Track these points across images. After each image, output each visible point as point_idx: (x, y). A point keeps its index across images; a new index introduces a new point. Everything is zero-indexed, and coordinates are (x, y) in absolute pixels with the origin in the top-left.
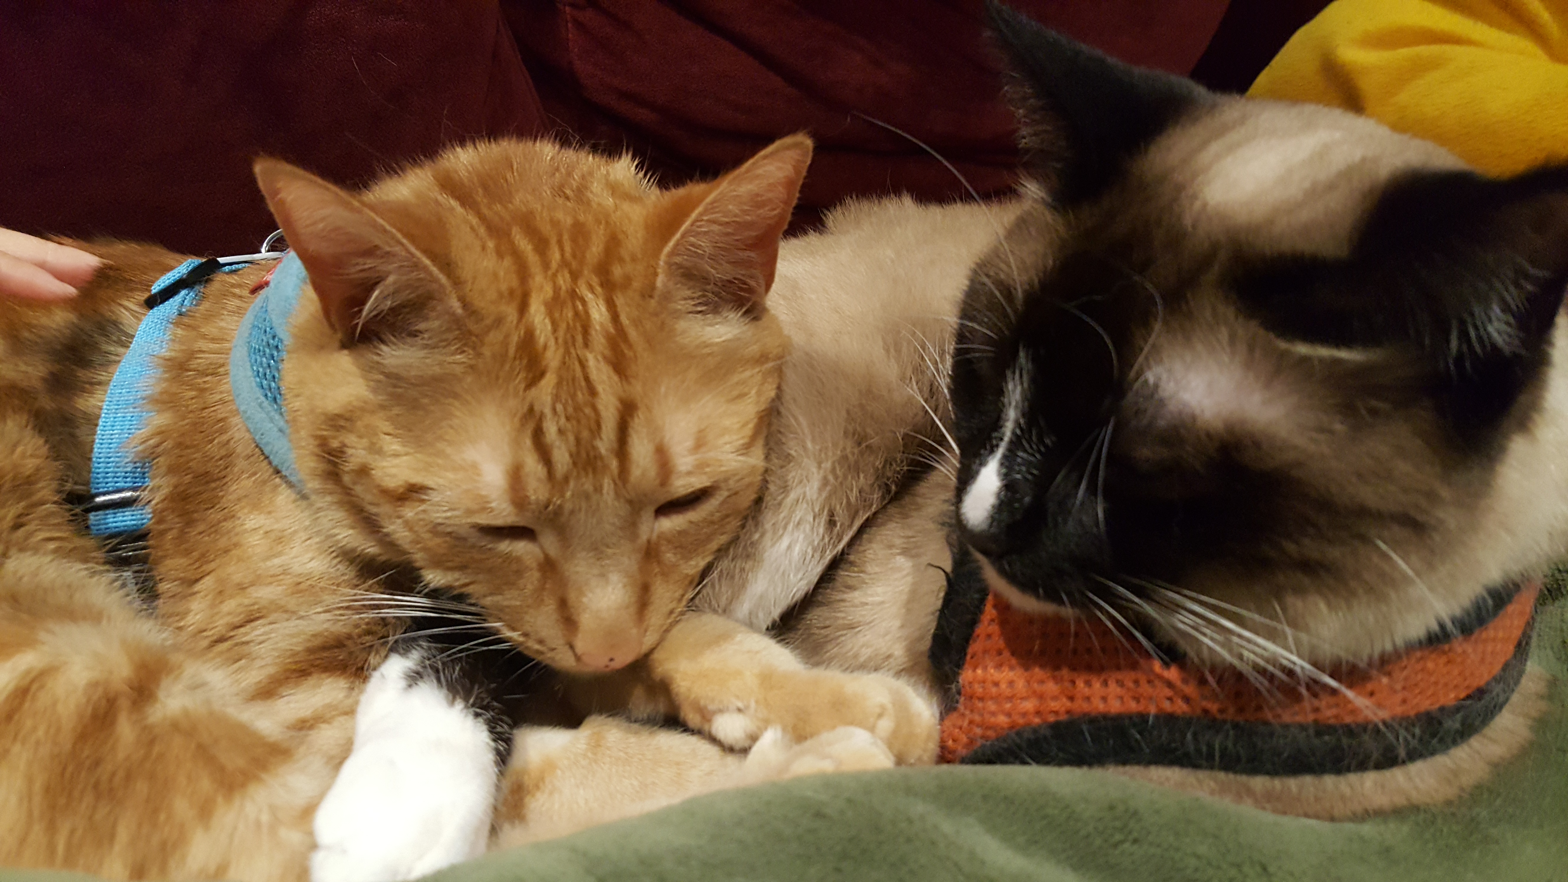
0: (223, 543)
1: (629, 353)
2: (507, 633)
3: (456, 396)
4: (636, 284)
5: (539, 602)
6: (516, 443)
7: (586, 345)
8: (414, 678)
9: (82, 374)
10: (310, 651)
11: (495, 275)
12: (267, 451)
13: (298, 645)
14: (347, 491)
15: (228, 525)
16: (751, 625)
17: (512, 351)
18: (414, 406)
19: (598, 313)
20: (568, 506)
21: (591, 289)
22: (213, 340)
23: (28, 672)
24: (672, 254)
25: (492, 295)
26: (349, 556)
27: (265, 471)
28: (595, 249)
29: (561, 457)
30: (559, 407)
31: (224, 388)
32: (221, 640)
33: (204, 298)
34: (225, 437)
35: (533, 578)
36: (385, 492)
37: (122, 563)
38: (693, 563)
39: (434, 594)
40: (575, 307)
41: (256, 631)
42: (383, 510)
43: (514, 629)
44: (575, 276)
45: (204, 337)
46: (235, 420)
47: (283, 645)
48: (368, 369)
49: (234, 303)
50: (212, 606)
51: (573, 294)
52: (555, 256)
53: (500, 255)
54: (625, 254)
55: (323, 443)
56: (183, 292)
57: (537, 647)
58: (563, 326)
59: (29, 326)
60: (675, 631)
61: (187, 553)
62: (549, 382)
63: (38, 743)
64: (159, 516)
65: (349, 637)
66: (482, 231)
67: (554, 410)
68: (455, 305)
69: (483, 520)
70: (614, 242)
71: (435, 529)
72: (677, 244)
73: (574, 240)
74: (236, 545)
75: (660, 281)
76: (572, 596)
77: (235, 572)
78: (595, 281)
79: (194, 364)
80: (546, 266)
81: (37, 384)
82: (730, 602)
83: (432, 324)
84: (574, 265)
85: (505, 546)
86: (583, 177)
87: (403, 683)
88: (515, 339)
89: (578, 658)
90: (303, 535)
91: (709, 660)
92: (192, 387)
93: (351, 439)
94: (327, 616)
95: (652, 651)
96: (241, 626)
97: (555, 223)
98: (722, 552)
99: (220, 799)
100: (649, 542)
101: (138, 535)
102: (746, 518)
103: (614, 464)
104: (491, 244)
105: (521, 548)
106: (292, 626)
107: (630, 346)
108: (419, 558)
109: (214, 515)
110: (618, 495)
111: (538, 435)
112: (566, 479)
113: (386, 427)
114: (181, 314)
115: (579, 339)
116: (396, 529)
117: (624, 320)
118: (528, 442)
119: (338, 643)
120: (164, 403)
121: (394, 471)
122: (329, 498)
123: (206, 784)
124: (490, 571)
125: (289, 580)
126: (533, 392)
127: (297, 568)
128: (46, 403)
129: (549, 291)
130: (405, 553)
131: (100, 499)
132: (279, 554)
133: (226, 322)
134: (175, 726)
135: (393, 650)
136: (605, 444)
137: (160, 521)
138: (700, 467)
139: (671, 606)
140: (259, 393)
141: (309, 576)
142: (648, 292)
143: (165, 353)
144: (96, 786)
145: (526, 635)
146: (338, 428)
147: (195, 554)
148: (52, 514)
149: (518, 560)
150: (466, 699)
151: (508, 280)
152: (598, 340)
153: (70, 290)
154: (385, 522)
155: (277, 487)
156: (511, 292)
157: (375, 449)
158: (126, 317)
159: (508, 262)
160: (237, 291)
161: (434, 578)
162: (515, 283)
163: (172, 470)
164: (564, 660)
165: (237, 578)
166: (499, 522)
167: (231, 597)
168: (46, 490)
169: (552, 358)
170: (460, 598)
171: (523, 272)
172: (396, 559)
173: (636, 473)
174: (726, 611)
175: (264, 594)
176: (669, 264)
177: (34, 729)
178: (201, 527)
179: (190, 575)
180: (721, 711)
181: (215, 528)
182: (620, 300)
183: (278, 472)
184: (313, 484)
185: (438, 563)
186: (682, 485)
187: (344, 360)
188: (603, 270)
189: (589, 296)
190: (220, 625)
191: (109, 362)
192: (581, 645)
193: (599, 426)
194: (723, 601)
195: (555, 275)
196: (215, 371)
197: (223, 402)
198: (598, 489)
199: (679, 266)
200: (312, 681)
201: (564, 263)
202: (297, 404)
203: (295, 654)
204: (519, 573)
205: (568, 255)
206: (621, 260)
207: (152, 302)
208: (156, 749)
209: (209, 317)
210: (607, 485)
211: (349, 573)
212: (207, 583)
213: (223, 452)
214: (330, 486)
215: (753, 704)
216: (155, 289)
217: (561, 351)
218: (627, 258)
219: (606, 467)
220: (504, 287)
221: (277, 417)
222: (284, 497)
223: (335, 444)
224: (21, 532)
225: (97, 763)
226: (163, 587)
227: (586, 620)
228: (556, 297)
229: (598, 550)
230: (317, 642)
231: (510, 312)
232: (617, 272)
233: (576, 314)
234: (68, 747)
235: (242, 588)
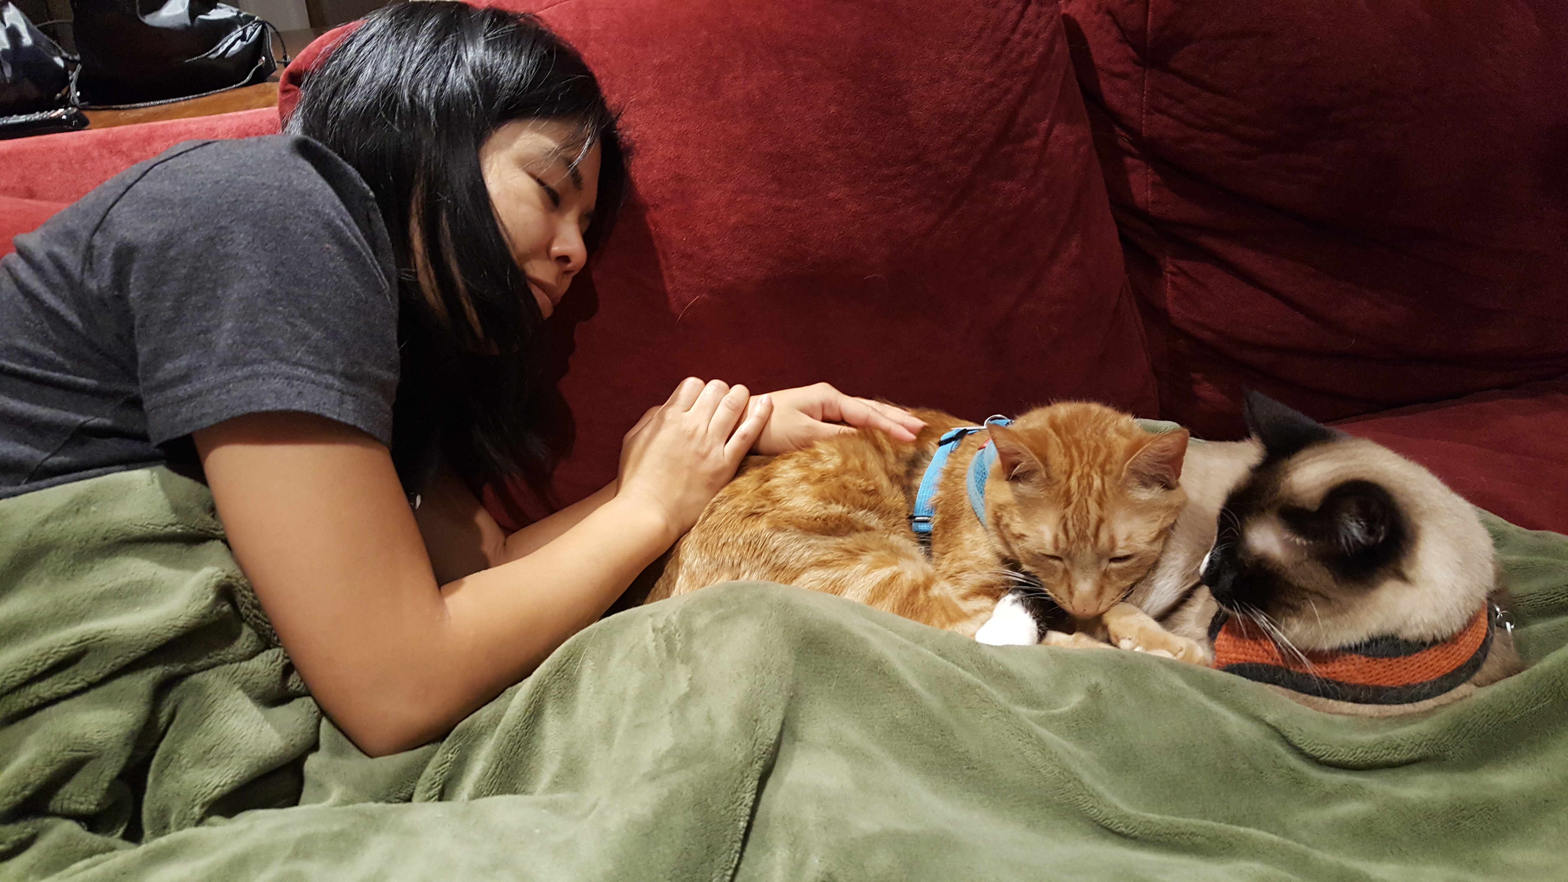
0: (956, 542)
1: (1105, 499)
2: (1049, 593)
3: (1040, 506)
4: (1114, 474)
5: (1061, 584)
6: (1057, 526)
7: (1090, 495)
8: (1015, 602)
9: (916, 471)
10: (981, 586)
11: (1062, 464)
12: (976, 510)
13: (977, 583)
14: (1001, 531)
15: (959, 535)
16: (1147, 613)
17: (1061, 493)
18: (1026, 506)
19: (1097, 483)
20: (1073, 551)
21: (1096, 473)
22: (962, 464)
23: (895, 572)
24: (1130, 464)
25: (1058, 471)
26: (999, 554)
27: (974, 518)
28: (1101, 458)
29: (1072, 534)
30: (1075, 517)
31: (964, 483)
32: (951, 576)
33: (959, 446)
34: (962, 503)
35: (1059, 575)
36: (1013, 535)
37: (923, 543)
38: (1124, 582)
39: (1025, 573)
40: (1088, 479)
41: (964, 575)
42: (1012, 540)
43: (1051, 592)
44: (1091, 467)
45: (959, 462)
46: (966, 497)
47: (972, 582)
48: (1013, 490)
49: (971, 449)
50: (950, 564)
51: (1089, 475)
52: (1085, 459)
53: (1065, 456)
54: (1113, 460)
55: (995, 513)
56: (953, 442)
57: (1060, 601)
58: (1081, 487)
59: (902, 452)
60: (1114, 608)
61: (943, 543)
62: (1072, 507)
63: (897, 594)
64: (936, 528)
65: (995, 584)
66: (1061, 445)
67: (1072, 517)
68: (1044, 475)
69: (1042, 551)
70: (1109, 455)
71: (1028, 552)
72: (1131, 462)
73: (1094, 453)
74: (961, 544)
75: (1123, 474)
76: (1072, 584)
77: (959, 553)
78: (1098, 470)
79: (954, 473)
80: (1081, 462)
81: (902, 474)
82: (1141, 602)
83: (1035, 479)
84: (1092, 464)
85: (1051, 561)
86: (1106, 426)
87: (1011, 603)
88: (1062, 490)
89: (1073, 608)
90: (984, 544)
91: (1124, 620)
92: (953, 482)
93: (1005, 514)
94: (988, 575)
95: (1104, 613)
96: (959, 573)
97: (1088, 446)
98: (1139, 581)
99: (947, 624)
100: (1106, 570)
101: (928, 534)
102: (1149, 570)
103: (1092, 539)
104: (1063, 451)
105: (1057, 563)
106: (976, 576)
107: (1107, 497)
108: (1022, 560)
109: (954, 531)
110: (1093, 550)
111: (1065, 525)
112: (1073, 542)
113: (1017, 512)
114: (951, 452)
115: (1087, 491)
116: (1016, 548)
117: (1107, 487)
118: (1061, 527)
119: (991, 586)
120: (941, 486)
121: (1017, 528)
122: (994, 533)
123: (943, 618)
124: (1045, 569)
125: (977, 560)
126: (1067, 510)
127: (981, 556)
128: (905, 482)
129: (1079, 473)
130: (1017, 557)
131: (917, 518)
132: (975, 550)
133: (967, 457)
134: (936, 598)
135: (1010, 592)
136: (1090, 532)
137: (936, 530)
138: (1126, 547)
139: (1113, 597)
140: (976, 489)
141: (984, 559)
142: (1118, 477)
143: (945, 468)
144: (913, 610)
145: (1056, 595)
146: (1001, 509)
147: (946, 544)
148: (905, 523)
149: (1056, 567)
150: (1031, 612)
151: (1066, 467)
152: (1094, 494)
153: (913, 437)
154: (1012, 545)
155: (977, 525)
156: (1066, 472)
157: (1012, 519)
158: (931, 449)
159: (1067, 460)
160: (973, 444)
161: (1026, 568)
162: (1068, 468)
163: (942, 512)
164: (1068, 607)
165: (959, 556)
166: (1048, 553)
167: (957, 562)
168: (903, 514)
169: (1075, 499)
170: (1034, 577)
171: (1072, 465)
172: (1015, 558)
173: (1100, 544)
174: (1139, 606)
175: (968, 563)
176: (1128, 468)
177: (896, 589)
178: (949, 535)
179: (945, 552)
180: (1124, 638)
181: (954, 536)
182: (1106, 479)
183: (978, 519)
184: (990, 527)
185: (1028, 563)
186: (1120, 552)
187: (1006, 486)
188: (1102, 466)
189: (1095, 476)
190: (952, 571)
191: (924, 467)
192: (1074, 602)
193: (1088, 524)
194: (1139, 601)
195: (1083, 467)
196: (961, 476)
197: (962, 489)
198: (1085, 547)
199: (1132, 469)
200: (981, 597)
201: (1088, 463)
202: (988, 497)
203: (975, 586)
204: (1055, 572)
205: (1090, 458)
206: (1111, 463)
207: (941, 444)
208: (930, 604)
209: (962, 454)
210: (1089, 548)
211: (998, 561)
212: (948, 556)
213: (960, 508)
214: (995, 528)
215: (1134, 638)
216: (943, 438)
217: (1079, 496)
218: (1113, 462)
219: (1090, 540)
220: (1063, 469)
221: (981, 499)
222: (979, 529)
223: (999, 514)
224: (895, 527)
225: (913, 604)
226: (934, 554)
227: (1076, 593)
228: (1082, 475)
229: (1084, 569)
230: (983, 584)
231: (1063, 478)
232: (1108, 467)
233: (1088, 483)
234: (905, 597)
235: (961, 559)
